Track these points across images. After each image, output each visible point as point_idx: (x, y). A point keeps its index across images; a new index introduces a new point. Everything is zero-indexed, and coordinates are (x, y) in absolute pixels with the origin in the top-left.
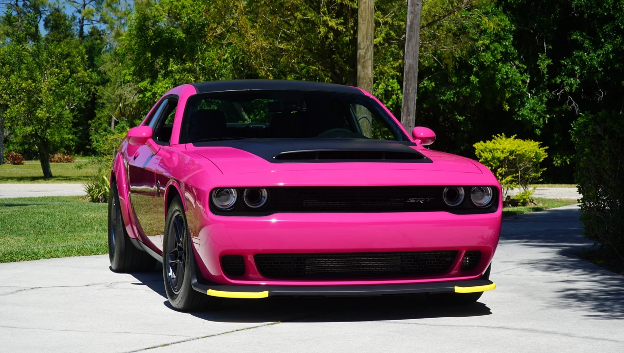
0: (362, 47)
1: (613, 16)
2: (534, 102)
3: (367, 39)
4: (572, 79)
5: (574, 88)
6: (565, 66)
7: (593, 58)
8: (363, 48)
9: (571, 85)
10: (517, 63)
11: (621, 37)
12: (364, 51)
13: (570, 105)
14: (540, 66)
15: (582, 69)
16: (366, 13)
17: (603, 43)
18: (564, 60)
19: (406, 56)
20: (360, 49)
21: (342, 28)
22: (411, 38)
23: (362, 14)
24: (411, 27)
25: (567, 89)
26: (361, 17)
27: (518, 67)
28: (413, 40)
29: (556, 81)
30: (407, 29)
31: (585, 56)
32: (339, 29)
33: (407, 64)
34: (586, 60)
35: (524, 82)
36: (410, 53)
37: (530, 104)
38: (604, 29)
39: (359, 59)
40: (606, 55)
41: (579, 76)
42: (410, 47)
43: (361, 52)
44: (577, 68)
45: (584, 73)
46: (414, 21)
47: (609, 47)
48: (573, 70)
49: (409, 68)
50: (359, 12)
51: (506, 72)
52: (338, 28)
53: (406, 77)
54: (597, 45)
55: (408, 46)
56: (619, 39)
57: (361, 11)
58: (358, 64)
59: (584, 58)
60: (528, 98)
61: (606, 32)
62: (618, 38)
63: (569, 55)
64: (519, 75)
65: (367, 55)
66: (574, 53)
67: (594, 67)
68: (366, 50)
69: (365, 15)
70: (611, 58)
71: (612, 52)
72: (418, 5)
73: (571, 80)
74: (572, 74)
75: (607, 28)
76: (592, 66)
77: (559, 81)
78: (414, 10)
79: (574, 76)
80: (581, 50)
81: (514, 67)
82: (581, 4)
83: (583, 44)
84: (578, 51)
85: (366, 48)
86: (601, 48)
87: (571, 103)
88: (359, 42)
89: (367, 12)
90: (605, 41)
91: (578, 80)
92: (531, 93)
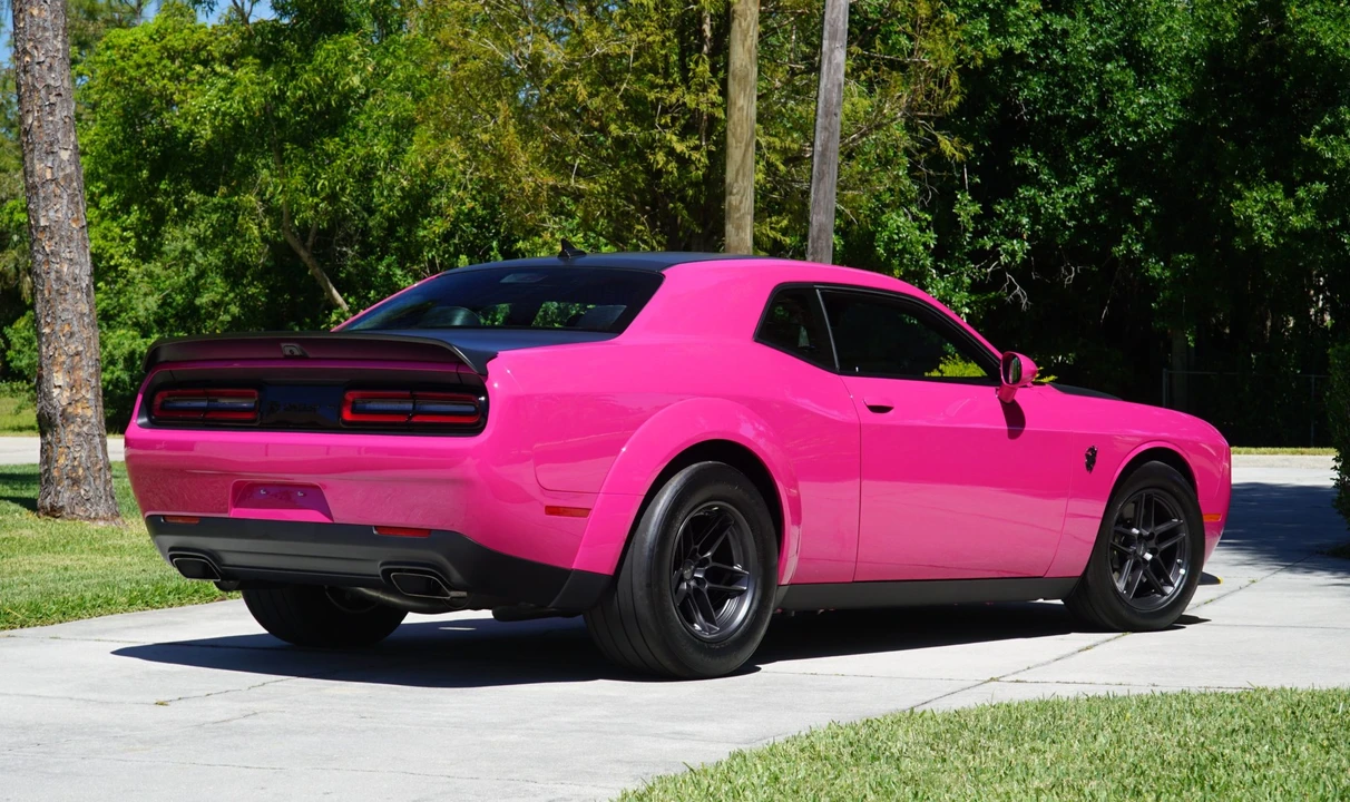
0: (735, 191)
1: (1098, 121)
2: (945, 286)
3: (744, 175)
4: (1015, 242)
5: (1018, 260)
6: (1000, 216)
7: (1058, 201)
8: (737, 193)
9: (1013, 254)
10: (914, 209)
11: (1112, 163)
12: (739, 197)
13: (1009, 294)
14: (959, 216)
15: (1035, 220)
16: (742, 127)
17: (1075, 174)
18: (1000, 204)
19: (813, 208)
20: (731, 193)
21: (698, 156)
22: (824, 175)
23: (736, 129)
24: (823, 154)
25: (1004, 259)
26: (734, 135)
27: (915, 218)
28: (826, 179)
29: (984, 245)
30: (816, 159)
31: (1042, 199)
32: (693, 158)
33: (814, 223)
34: (1043, 205)
35: (926, 246)
36: (822, 203)
37: (938, 290)
38: (1080, 146)
39: (729, 213)
40: (1083, 196)
41: (1029, 236)
42: (821, 193)
43: (733, 200)
44: (1025, 221)
45: (1039, 230)
46: (830, 145)
47: (1088, 181)
48: (1017, 224)
49: (820, 230)
50: (730, 125)
51: (898, 227)
52: (690, 155)
53: (813, 247)
54: (1066, 177)
55: (817, 190)
56: (1108, 167)
57: (734, 124)
58: (727, 222)
59: (1039, 201)
60: (932, 279)
61: (1083, 151)
62: (1106, 164)
63: (1010, 194)
64: (918, 233)
65: (743, 205)
66: (1020, 191)
67: (1058, 218)
68: (742, 197)
69: (741, 133)
70: (1092, 201)
71: (1093, 191)
72: (836, 115)
73: (1012, 244)
74: (1013, 232)
75: (1085, 143)
76: (1055, 217)
77: (989, 245)
78: (830, 124)
79: (1019, 236)
80: (1033, 186)
81: (910, 217)
82: (1036, 98)
83: (1038, 173)
84: (1029, 188)
85: (742, 191)
86: (1073, 183)
87: (1012, 287)
88: (728, 181)
89: (745, 125)
90: (1080, 169)
91: (1026, 244)
92: (937, 268)
